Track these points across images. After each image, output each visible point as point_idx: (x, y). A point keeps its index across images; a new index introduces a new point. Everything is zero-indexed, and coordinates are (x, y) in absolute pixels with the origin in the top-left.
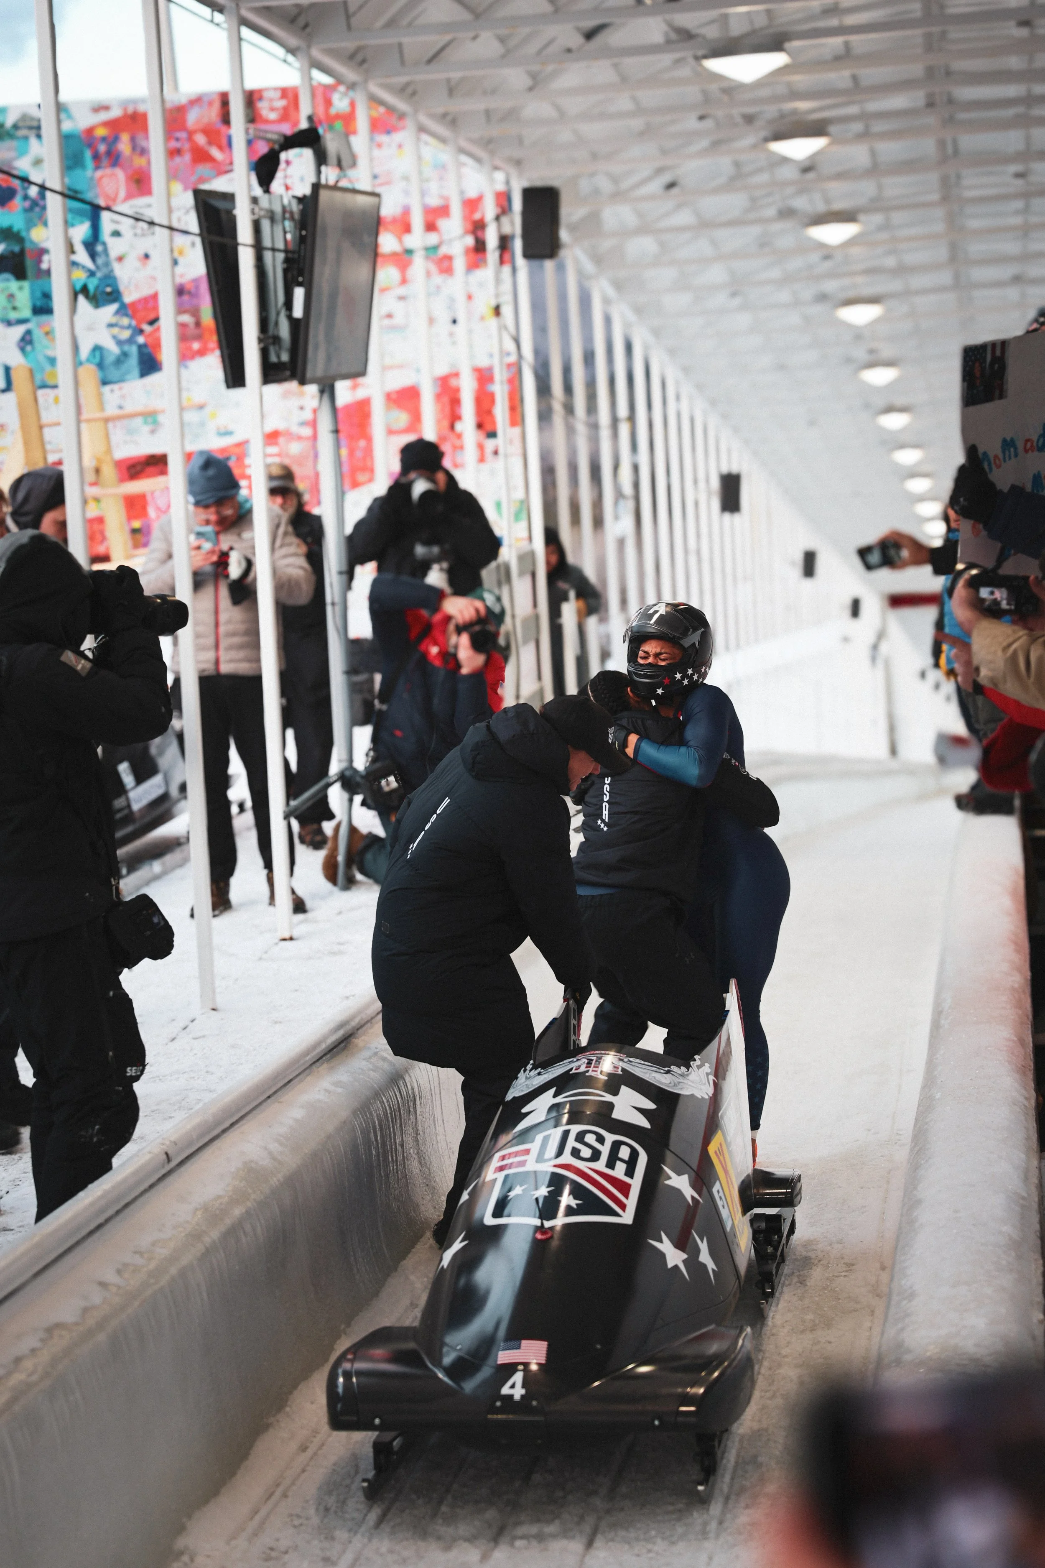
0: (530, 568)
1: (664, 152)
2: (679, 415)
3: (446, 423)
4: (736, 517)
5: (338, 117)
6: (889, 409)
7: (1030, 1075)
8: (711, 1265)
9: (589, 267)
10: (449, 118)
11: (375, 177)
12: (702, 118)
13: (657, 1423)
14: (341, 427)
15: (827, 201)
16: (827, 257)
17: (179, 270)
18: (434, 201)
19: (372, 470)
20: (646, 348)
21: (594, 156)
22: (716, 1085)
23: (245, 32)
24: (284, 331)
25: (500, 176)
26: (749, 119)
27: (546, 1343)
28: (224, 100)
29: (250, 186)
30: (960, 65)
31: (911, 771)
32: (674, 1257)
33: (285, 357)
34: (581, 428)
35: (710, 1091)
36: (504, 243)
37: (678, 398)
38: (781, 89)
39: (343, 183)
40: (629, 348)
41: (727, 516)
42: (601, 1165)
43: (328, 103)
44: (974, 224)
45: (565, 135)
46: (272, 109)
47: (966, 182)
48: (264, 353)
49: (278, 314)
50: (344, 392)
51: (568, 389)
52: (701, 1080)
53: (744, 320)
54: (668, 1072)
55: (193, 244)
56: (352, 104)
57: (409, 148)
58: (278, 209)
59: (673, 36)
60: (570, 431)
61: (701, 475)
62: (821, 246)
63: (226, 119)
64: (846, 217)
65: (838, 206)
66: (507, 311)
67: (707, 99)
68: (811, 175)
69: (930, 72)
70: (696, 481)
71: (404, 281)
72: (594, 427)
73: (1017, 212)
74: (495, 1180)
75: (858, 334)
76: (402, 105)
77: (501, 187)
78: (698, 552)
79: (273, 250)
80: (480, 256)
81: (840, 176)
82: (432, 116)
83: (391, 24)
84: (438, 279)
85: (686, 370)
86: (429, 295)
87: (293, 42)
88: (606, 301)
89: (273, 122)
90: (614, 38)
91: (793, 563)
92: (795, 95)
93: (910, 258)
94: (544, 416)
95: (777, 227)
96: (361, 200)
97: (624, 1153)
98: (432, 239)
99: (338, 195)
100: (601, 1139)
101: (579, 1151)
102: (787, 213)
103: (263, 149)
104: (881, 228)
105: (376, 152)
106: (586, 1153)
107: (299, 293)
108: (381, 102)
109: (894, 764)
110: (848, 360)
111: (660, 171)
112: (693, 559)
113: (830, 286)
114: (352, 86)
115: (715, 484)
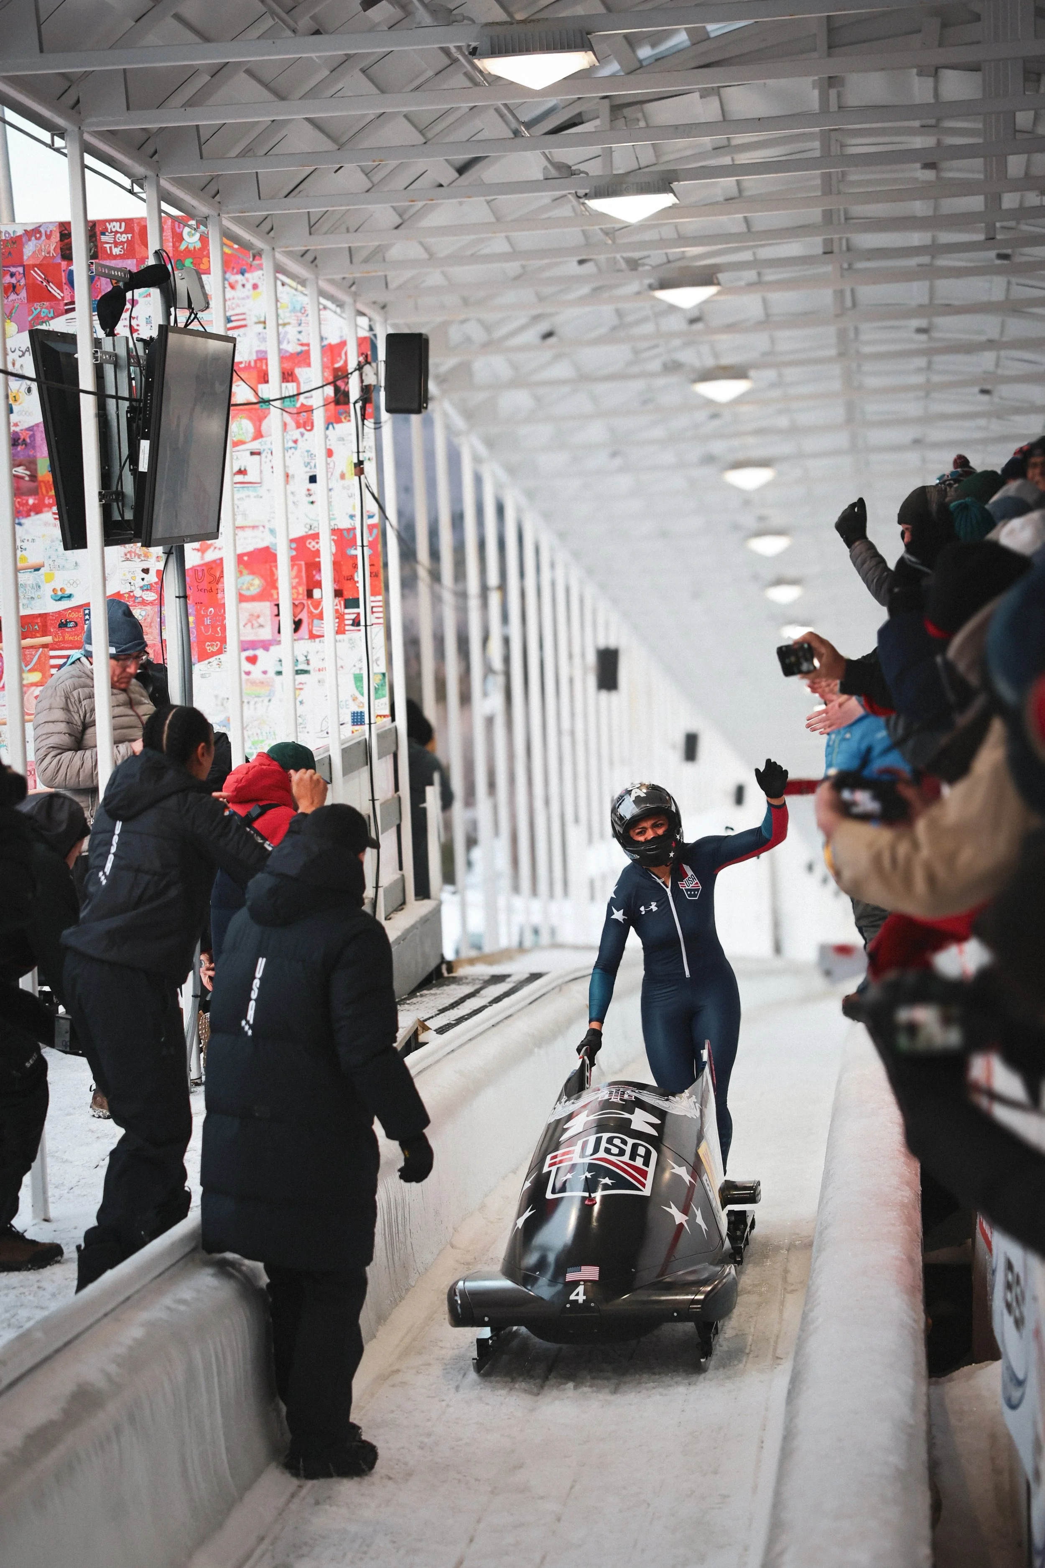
0: (394, 749)
1: (541, 299)
2: (553, 584)
3: (302, 590)
4: (614, 696)
5: (188, 252)
6: (779, 582)
7: (920, 1297)
8: (704, 1227)
9: (459, 422)
10: (309, 257)
11: (229, 320)
12: (581, 262)
13: (675, 1314)
14: (189, 593)
15: (716, 355)
16: (715, 416)
17: (14, 418)
18: (292, 348)
19: (223, 640)
20: (519, 510)
21: (466, 301)
22: (701, 1111)
23: (89, 160)
24: (129, 486)
25: (363, 322)
26: (634, 265)
27: (597, 1268)
28: (65, 231)
29: (92, 327)
30: (859, 210)
31: (796, 970)
32: (679, 1218)
33: (129, 515)
34: (448, 597)
35: (698, 1114)
36: (367, 393)
37: (553, 565)
38: (668, 233)
39: (195, 326)
40: (500, 510)
41: (604, 695)
42: (626, 1158)
43: (178, 238)
44: (872, 382)
45: (435, 278)
46: (116, 244)
47: (864, 337)
48: (106, 511)
49: (122, 468)
50: (193, 555)
51: (435, 554)
52: (690, 1106)
53: (624, 482)
54: (667, 1100)
55: (29, 390)
56: (204, 239)
57: (266, 287)
58: (122, 352)
59: (553, 173)
60: (436, 600)
61: (577, 649)
62: (710, 402)
63: (67, 254)
64: (736, 372)
65: (726, 361)
66: (370, 468)
67: (588, 243)
68: (699, 326)
69: (828, 216)
70: (570, 656)
71: (258, 435)
72: (462, 596)
73: (919, 370)
74: (550, 1171)
75: (746, 500)
76: (258, 243)
77: (364, 333)
78: (572, 733)
79: (117, 397)
80: (341, 408)
81: (731, 328)
82: (289, 254)
83: (246, 153)
84: (295, 433)
85: (562, 536)
86: (285, 450)
87: (140, 170)
88: (477, 459)
89: (116, 257)
90: (489, 173)
91: (674, 747)
92: (683, 240)
93: (804, 419)
94: (408, 583)
95: (660, 382)
96: (214, 345)
97: (641, 1151)
98: (290, 388)
99: (188, 339)
100: (624, 1142)
101: (610, 1149)
102: (673, 367)
103: (106, 286)
104: (773, 385)
105: (229, 293)
106: (615, 1151)
107: (145, 445)
108: (235, 239)
109: (778, 963)
110: (736, 527)
111: (536, 318)
112: (566, 740)
113: (718, 447)
114: (204, 221)
115: (591, 659)
